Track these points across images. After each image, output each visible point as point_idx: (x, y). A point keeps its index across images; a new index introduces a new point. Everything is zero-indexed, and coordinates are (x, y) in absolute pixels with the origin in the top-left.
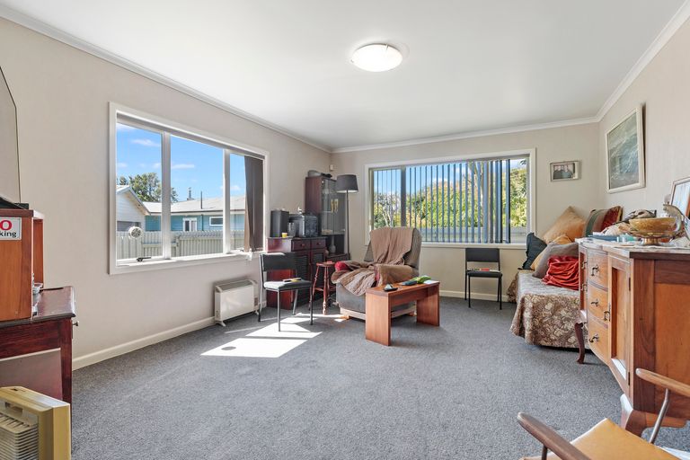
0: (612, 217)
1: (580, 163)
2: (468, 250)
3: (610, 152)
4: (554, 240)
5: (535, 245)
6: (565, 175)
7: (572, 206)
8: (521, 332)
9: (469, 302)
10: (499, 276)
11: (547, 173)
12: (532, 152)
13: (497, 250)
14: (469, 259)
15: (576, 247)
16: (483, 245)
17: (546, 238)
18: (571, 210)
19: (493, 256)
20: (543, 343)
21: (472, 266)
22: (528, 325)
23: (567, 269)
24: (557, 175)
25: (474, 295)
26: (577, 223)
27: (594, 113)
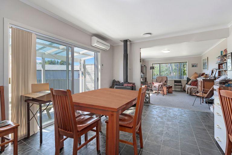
0: (203, 74)
1: (197, 64)
2: (175, 81)
3: (203, 63)
4: (192, 78)
5: (188, 80)
6: (194, 66)
7: (196, 72)
8: (188, 93)
9: (176, 91)
10: (182, 85)
11: (191, 66)
12: (188, 62)
13: (181, 81)
14: (175, 82)
15: (197, 80)
16: (178, 80)
17: (191, 78)
18: (196, 73)
19: (180, 82)
20: (192, 94)
21: (175, 84)
22: (189, 92)
23: (195, 83)
24: (193, 66)
25: (177, 90)
26: (197, 75)
27: (200, 55)
